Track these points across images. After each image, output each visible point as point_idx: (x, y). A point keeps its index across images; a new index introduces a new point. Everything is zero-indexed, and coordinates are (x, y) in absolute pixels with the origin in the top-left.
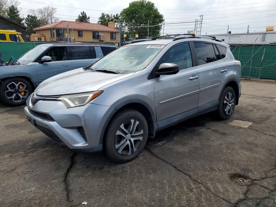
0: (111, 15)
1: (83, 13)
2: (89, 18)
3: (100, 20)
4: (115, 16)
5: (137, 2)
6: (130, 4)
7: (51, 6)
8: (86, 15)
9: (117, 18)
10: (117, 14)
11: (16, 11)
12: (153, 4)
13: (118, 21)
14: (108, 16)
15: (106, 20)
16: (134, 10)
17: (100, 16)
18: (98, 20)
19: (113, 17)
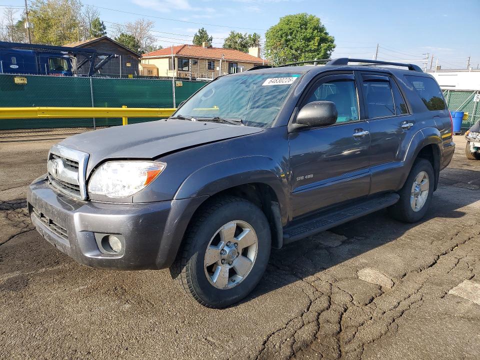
9: (254, 39)
11: (102, 27)
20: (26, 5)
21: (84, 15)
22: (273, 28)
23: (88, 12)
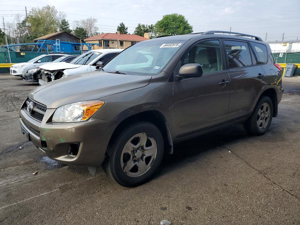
0: (147, 26)
1: (122, 24)
2: (127, 29)
3: (137, 30)
4: (150, 26)
5: (169, 15)
6: (163, 16)
7: (93, 18)
8: (124, 26)
9: (151, 28)
10: (152, 25)
11: (67, 24)
12: (183, 17)
13: (153, 31)
14: (144, 26)
15: (142, 30)
16: (167, 23)
17: (137, 26)
18: (135, 30)
19: (148, 28)
20: (26, 13)
21: (58, 17)
22: (159, 22)
23: (60, 15)
